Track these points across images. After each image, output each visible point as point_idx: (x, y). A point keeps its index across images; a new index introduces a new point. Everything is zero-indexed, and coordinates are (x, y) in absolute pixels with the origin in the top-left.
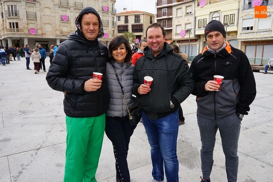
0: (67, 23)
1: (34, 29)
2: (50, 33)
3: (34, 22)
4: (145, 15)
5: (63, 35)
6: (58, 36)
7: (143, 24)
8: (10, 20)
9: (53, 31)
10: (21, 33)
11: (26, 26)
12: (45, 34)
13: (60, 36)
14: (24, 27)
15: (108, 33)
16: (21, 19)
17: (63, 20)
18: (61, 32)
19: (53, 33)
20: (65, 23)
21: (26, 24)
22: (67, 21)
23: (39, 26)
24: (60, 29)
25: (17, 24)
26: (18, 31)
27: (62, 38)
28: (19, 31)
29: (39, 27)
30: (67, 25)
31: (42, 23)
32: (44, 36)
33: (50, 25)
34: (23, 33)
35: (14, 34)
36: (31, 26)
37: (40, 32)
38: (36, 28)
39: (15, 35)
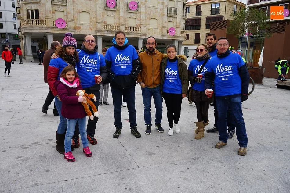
0: (114, 11)
1: (63, 20)
2: (87, 26)
3: (62, 9)
4: (227, 2)
5: (107, 31)
6: (98, 31)
7: (224, 16)
8: (28, 5)
9: (91, 24)
10: (42, 26)
11: (50, 15)
12: (79, 28)
13: (102, 31)
14: (47, 17)
15: (175, 28)
16: (43, 4)
17: (107, 6)
18: (105, 25)
19: (91, 26)
20: (111, 12)
21: (50, 12)
22: (114, 8)
23: (70, 15)
24: (103, 21)
25: (37, 11)
26: (38, 23)
27: (106, 35)
28: (40, 23)
29: (70, 17)
30: (113, 14)
31: (75, 10)
32: (78, 31)
33: (88, 13)
34: (46, 26)
35: (32, 27)
36: (59, 15)
37: (71, 25)
38: (65, 19)
39: (33, 29)
